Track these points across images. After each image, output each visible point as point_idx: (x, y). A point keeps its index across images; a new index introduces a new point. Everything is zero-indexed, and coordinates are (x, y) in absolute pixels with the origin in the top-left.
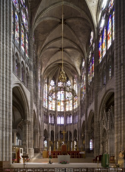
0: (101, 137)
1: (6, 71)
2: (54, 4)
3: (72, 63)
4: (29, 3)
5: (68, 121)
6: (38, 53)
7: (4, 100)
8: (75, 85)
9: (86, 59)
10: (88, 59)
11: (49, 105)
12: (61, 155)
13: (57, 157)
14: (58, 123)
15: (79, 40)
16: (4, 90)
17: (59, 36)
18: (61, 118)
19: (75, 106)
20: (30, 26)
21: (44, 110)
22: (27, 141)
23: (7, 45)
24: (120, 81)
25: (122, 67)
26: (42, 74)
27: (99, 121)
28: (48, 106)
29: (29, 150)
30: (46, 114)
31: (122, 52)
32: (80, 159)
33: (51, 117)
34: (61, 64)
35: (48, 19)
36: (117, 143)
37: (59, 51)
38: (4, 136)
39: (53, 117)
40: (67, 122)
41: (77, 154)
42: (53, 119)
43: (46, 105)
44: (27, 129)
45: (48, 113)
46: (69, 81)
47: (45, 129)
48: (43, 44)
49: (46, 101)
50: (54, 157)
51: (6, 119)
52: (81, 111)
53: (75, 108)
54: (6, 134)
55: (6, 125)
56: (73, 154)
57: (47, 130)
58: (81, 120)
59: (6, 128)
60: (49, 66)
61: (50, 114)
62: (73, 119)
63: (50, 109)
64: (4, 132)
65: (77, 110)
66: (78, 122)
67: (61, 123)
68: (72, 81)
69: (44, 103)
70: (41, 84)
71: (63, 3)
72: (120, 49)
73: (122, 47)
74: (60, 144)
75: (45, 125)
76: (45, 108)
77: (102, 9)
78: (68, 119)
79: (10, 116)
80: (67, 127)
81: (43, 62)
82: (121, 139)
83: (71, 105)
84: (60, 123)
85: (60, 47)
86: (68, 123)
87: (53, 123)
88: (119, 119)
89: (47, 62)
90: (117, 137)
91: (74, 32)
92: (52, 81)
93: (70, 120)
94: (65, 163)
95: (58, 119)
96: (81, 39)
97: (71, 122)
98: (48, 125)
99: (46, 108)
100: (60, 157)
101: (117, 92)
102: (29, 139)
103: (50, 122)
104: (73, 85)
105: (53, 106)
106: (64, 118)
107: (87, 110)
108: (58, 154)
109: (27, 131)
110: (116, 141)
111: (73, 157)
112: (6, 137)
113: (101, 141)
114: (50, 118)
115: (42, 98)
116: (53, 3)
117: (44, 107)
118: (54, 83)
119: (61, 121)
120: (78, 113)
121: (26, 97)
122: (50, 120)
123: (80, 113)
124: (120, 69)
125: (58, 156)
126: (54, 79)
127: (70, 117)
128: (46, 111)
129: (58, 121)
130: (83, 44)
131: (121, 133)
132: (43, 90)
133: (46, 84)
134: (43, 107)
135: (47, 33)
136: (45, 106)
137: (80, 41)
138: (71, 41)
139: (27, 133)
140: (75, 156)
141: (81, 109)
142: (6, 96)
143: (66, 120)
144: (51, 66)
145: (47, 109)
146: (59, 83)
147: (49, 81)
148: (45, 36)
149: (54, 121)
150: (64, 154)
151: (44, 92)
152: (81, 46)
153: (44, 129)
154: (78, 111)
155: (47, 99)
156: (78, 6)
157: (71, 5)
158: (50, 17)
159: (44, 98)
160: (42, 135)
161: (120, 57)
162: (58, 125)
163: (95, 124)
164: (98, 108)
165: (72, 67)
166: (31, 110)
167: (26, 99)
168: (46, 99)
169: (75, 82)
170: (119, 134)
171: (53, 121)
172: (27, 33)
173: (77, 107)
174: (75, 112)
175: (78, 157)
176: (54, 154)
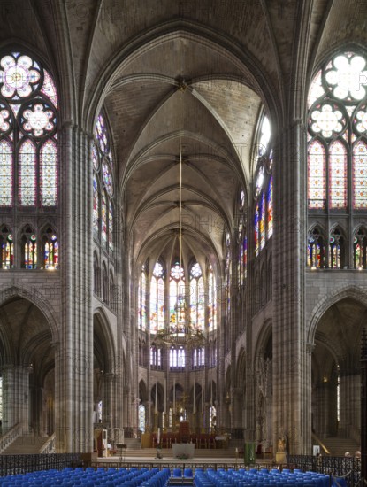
0: (258, 408)
1: (84, 299)
2: (164, 136)
3: (202, 231)
4: (115, 141)
5: (195, 359)
6: (129, 220)
7: (82, 348)
8: (211, 275)
9: (233, 231)
10: (237, 232)
11: (151, 322)
12: (178, 442)
13: (170, 447)
14: (171, 365)
15: (217, 192)
16: (82, 332)
17: (173, 183)
18: (177, 352)
19: (211, 325)
20: (116, 185)
21: (139, 335)
22: (112, 415)
23: (84, 253)
24: (282, 315)
25: (284, 290)
26: (135, 256)
27: (253, 375)
28: (148, 325)
29: (115, 431)
30: (143, 344)
31: (284, 264)
32: (215, 451)
33: (155, 350)
34: (176, 231)
35: (150, 160)
36: (277, 423)
37: (174, 207)
38: (82, 410)
39: (159, 350)
40: (193, 361)
41: (212, 441)
42: (159, 354)
43: (144, 324)
44: (112, 391)
45: (147, 343)
46: (197, 265)
47: (142, 381)
48: (139, 201)
49: (143, 314)
50: (165, 447)
51: (84, 381)
52: (225, 340)
53: (211, 330)
54: (84, 408)
55: (84, 392)
56: (203, 441)
57: (146, 381)
58: (223, 362)
59: (84, 397)
60: (151, 236)
61: (153, 344)
62: (207, 356)
63: (153, 332)
64: (82, 404)
65: (216, 336)
66: (218, 365)
67: (180, 365)
68: (204, 265)
69: (139, 319)
70: (133, 280)
71: (182, 133)
72: (282, 259)
73: (284, 255)
74: (177, 416)
75: (142, 370)
76: (141, 330)
77: (260, 151)
78: (195, 354)
79: (89, 375)
80: (193, 375)
81: (138, 231)
82: (282, 416)
83: (203, 323)
84: (175, 365)
85: (175, 200)
86: (195, 364)
87: (159, 364)
88: (280, 381)
89: (148, 231)
90: (277, 412)
91: (206, 177)
92: (157, 265)
93: (200, 358)
94: (185, 457)
95: (171, 355)
96: (221, 190)
97: (203, 363)
98: (148, 369)
99: (143, 330)
100: (176, 446)
101: (277, 333)
102: (114, 410)
103: (151, 363)
104: (207, 275)
105: (159, 324)
106: (185, 352)
107: (234, 345)
108: (173, 441)
109: (112, 395)
110: (274, 420)
111: (203, 447)
112: (84, 412)
113: (257, 416)
114: (151, 353)
115: (134, 310)
116: (161, 134)
117: (139, 327)
118: (161, 268)
119: (177, 359)
120: (218, 343)
121: (110, 329)
122: (151, 358)
123: (221, 345)
124: (282, 293)
125: (173, 445)
126: (162, 261)
127: (199, 349)
128: (144, 338)
129: (171, 360)
130: (226, 200)
131: (282, 405)
132: (137, 288)
133: (143, 275)
134: (137, 330)
135: (149, 181)
136: (141, 326)
137: (219, 195)
138: (200, 192)
139: (112, 399)
140: (205, 444)
141: (225, 335)
142: (84, 341)
143: (189, 357)
144: (156, 236)
145: (147, 332)
146: (173, 269)
147: (151, 267)
148: (143, 185)
149: (162, 359)
150: (185, 442)
151: (139, 293)
152: (221, 204)
153: (139, 380)
154: (218, 338)
155: (146, 308)
156: (212, 139)
157: (198, 138)
158: (156, 154)
159: (139, 307)
160: (135, 396)
161: (282, 272)
162: (172, 368)
163: (247, 380)
164: (253, 349)
165: (203, 239)
166: (119, 351)
167: (111, 332)
168: (143, 309)
169: (211, 267)
170: (280, 408)
171: (159, 359)
172: (111, 201)
173: (215, 328)
174: (211, 339)
175: (212, 447)
176: (164, 441)
